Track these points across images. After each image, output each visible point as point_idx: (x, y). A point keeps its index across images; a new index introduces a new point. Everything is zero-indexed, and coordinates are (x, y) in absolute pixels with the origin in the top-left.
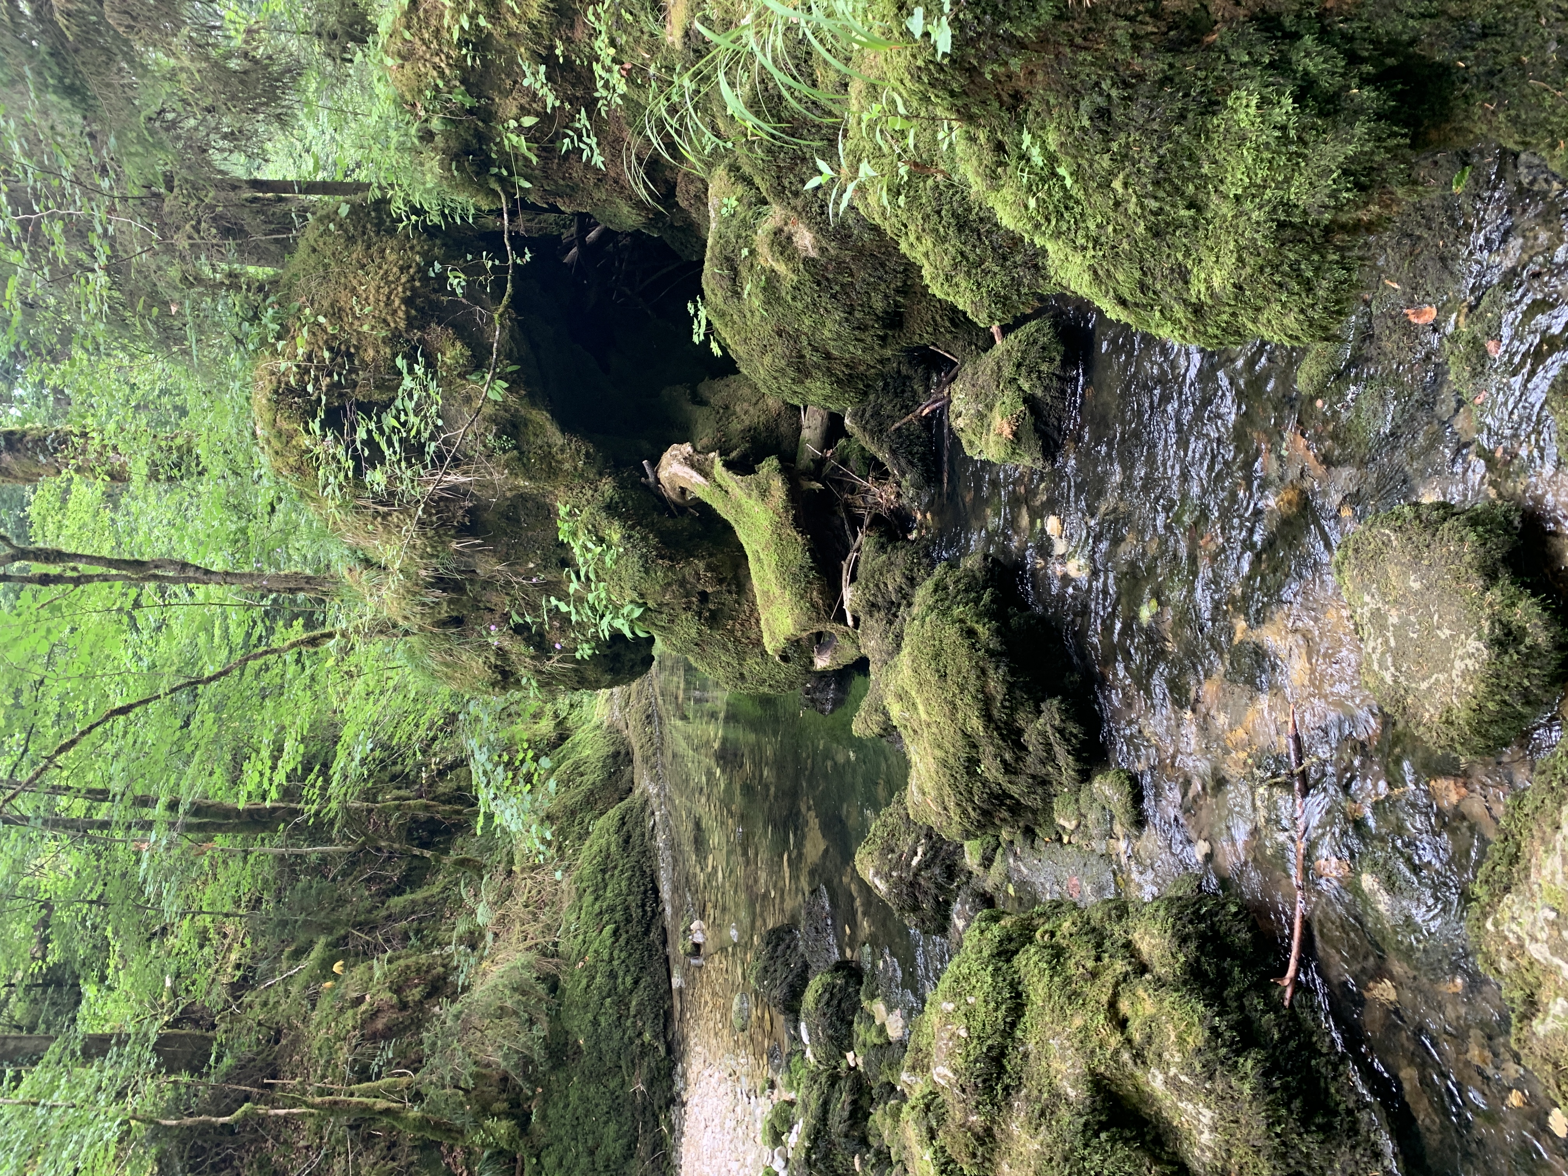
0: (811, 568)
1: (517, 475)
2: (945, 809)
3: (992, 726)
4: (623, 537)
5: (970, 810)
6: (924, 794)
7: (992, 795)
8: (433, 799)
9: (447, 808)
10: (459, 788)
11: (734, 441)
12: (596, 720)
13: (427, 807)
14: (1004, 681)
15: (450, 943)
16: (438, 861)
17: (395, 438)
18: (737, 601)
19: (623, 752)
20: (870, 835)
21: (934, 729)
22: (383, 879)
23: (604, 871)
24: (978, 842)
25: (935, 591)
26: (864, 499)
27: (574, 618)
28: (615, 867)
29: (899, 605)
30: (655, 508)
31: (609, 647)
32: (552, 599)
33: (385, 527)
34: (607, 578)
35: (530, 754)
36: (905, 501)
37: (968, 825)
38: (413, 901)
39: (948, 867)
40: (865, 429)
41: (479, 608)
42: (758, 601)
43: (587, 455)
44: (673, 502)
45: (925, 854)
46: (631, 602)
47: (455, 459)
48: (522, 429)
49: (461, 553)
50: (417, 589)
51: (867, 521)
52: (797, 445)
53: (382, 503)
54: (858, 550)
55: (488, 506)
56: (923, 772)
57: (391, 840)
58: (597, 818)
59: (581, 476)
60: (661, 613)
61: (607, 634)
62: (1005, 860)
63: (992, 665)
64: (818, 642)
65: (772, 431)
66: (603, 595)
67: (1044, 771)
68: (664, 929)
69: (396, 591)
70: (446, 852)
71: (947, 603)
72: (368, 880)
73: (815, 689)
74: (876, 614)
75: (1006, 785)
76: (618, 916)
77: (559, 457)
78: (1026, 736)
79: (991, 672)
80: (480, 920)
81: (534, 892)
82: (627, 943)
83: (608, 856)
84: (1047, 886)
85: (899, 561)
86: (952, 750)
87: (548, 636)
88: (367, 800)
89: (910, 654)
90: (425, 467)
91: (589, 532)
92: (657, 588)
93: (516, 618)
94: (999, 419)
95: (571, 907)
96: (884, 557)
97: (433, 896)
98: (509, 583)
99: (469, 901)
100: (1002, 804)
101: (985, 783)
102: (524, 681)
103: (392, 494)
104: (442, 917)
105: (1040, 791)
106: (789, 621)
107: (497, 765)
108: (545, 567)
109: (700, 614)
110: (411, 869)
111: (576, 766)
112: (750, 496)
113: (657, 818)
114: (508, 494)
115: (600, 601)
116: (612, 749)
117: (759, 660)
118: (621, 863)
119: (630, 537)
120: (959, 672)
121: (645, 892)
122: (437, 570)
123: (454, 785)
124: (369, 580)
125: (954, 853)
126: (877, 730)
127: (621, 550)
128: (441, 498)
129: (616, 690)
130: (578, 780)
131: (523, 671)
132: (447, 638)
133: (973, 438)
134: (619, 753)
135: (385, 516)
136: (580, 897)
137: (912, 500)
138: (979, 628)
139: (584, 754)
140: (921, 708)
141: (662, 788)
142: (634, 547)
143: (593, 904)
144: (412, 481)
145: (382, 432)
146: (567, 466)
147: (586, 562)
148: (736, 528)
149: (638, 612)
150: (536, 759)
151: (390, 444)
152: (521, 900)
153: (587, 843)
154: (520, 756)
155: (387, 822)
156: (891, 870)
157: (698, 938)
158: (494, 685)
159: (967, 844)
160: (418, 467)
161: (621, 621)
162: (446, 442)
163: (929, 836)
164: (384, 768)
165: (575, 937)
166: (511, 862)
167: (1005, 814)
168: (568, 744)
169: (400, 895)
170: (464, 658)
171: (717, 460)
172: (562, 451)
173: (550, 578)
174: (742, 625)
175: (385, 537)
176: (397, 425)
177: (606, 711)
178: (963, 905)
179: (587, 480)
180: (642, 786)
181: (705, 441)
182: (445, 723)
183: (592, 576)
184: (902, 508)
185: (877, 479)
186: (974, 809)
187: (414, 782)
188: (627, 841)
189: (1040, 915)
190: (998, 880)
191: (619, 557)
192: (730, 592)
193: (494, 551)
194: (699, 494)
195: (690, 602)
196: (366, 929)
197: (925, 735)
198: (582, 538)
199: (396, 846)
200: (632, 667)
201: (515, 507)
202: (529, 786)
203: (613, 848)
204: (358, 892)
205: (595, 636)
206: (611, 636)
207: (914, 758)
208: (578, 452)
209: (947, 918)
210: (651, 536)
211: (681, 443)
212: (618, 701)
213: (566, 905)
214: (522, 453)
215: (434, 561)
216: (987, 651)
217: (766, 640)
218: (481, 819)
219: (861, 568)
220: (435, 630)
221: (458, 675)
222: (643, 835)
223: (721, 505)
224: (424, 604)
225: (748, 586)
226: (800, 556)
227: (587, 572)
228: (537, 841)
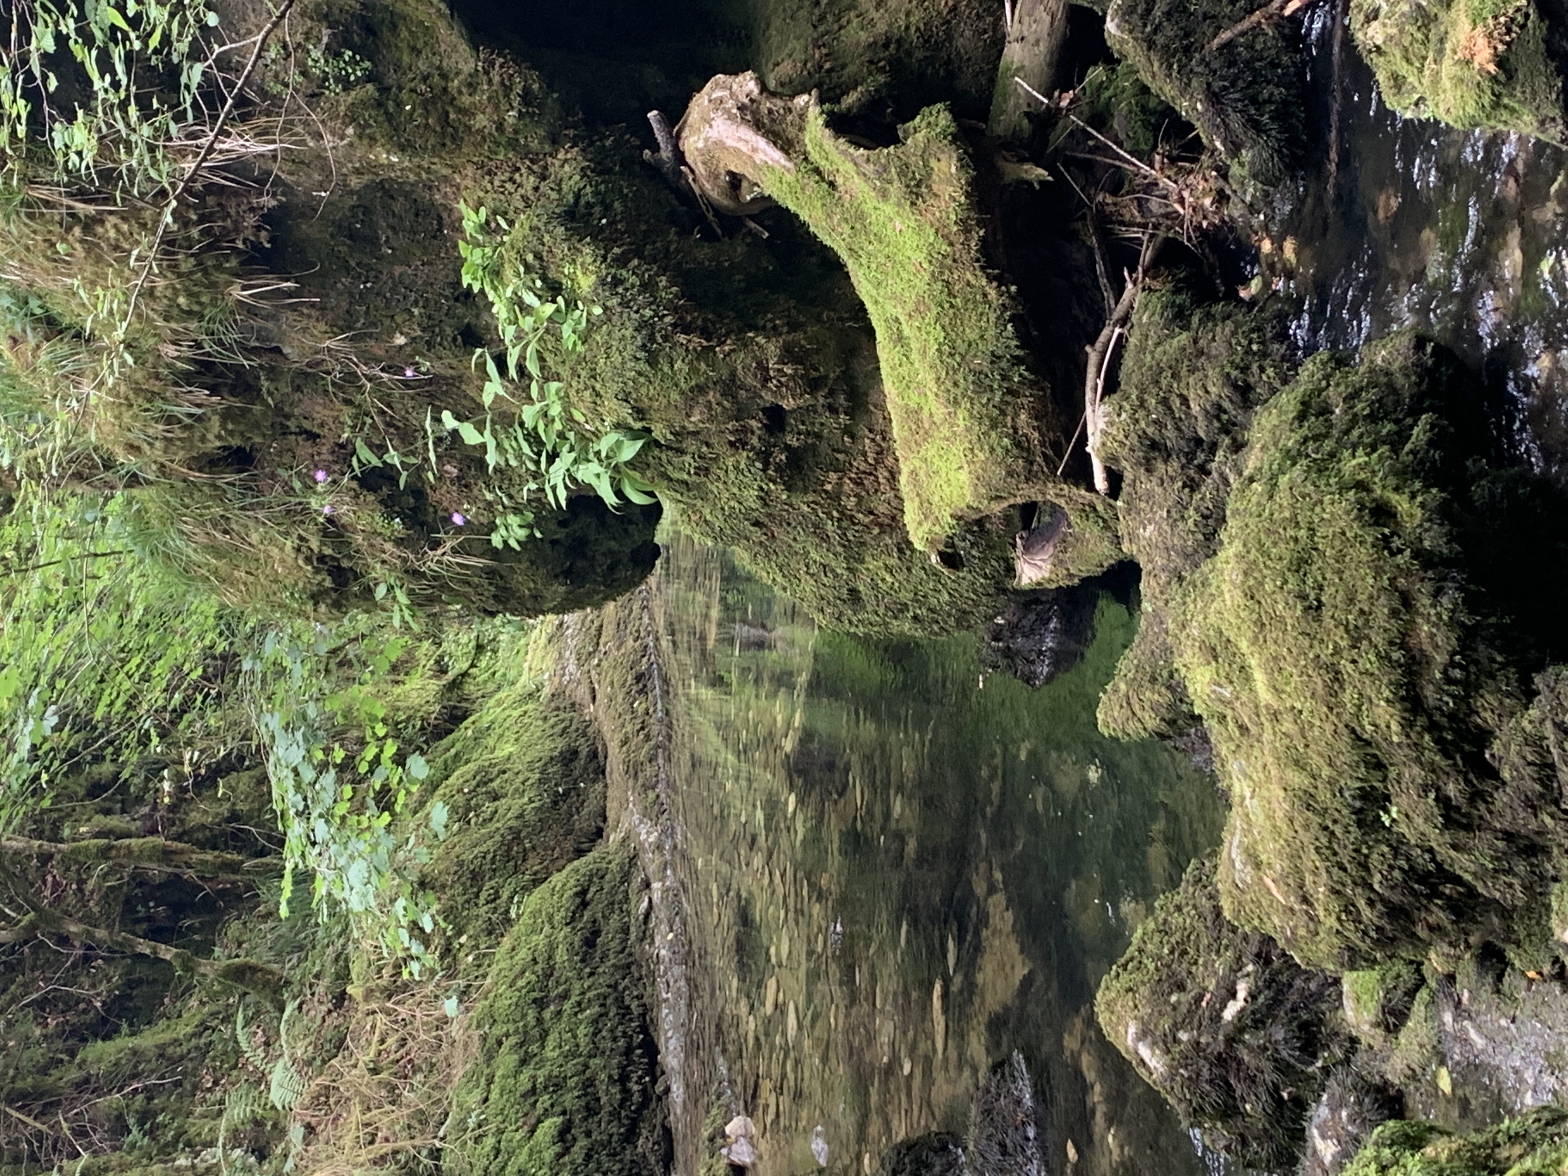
0: (1017, 361)
1: (372, 139)
2: (1305, 900)
3: (1421, 721)
4: (603, 282)
5: (1362, 903)
6: (1258, 865)
7: (1411, 873)
8: (179, 838)
9: (209, 856)
10: (234, 816)
11: (851, 69)
12: (525, 682)
13: (166, 855)
14: (1453, 623)
15: (212, 1144)
16: (189, 968)
17: (117, 53)
18: (848, 431)
19: (584, 751)
20: (1132, 951)
21: (1288, 725)
22: (71, 1003)
23: (540, 1004)
24: (1375, 974)
25: (1302, 417)
26: (1141, 204)
27: (492, 458)
28: (565, 996)
29: (1213, 447)
30: (672, 219)
31: (563, 524)
32: (446, 416)
33: (90, 248)
34: (565, 372)
35: (391, 748)
36: (1235, 211)
37: (1355, 938)
38: (134, 1052)
39: (1304, 1026)
40: (1151, 45)
41: (286, 432)
42: (896, 431)
43: (527, 97)
44: (710, 204)
45: (1253, 996)
46: (617, 426)
47: (242, 101)
48: (386, 34)
49: (251, 311)
50: (156, 386)
51: (1147, 255)
52: (992, 81)
53: (83, 196)
54: (1124, 321)
55: (310, 208)
56: (1259, 818)
57: (89, 919)
58: (527, 889)
59: (513, 144)
60: (681, 452)
61: (562, 495)
62: (1433, 1016)
63: (1427, 587)
64: (1026, 526)
65: (938, 47)
66: (556, 410)
67: (1533, 825)
68: (667, 1132)
69: (113, 391)
70: (205, 949)
71: (1328, 445)
72: (41, 1004)
73: (1013, 628)
74: (1160, 467)
75: (1445, 853)
76: (569, 1099)
77: (466, 100)
78: (1497, 746)
79: (1424, 602)
80: (276, 1096)
81: (392, 1041)
82: (588, 1157)
83: (549, 973)
84: (1529, 1076)
85: (1218, 348)
86: (1326, 772)
87: (433, 497)
88: (39, 834)
89: (1240, 557)
90: (179, 118)
91: (528, 268)
92: (675, 396)
93: (365, 454)
94: (1465, 25)
95: (471, 1077)
96: (1184, 338)
97: (176, 1042)
98: (351, 378)
99: (254, 1056)
100: (1435, 893)
101: (1398, 846)
102: (381, 592)
103: (108, 176)
104: (195, 1087)
105: (1521, 867)
106: (964, 476)
107: (323, 767)
108: (430, 345)
109: (765, 457)
110: (131, 984)
111: (484, 778)
112: (884, 195)
113: (656, 897)
114: (354, 182)
115: (549, 421)
116: (561, 744)
117: (893, 561)
118: (577, 987)
119: (617, 282)
120: (1351, 601)
121: (628, 1052)
122: (199, 345)
123: (224, 809)
124: (55, 362)
125: (1319, 997)
126: (1152, 723)
127: (597, 311)
128: (210, 188)
129: (571, 618)
130: (488, 807)
131: (378, 571)
132: (219, 494)
133: (1403, 69)
134: (575, 753)
135: (89, 225)
136: (490, 1058)
137: (1252, 208)
138: (1401, 503)
139: (499, 754)
140: (1259, 677)
141: (668, 832)
142: (625, 304)
143: (517, 1073)
144: (152, 149)
145: (89, 40)
146: (481, 121)
147: (519, 337)
148: (851, 266)
149: (630, 450)
150: (400, 760)
151: (105, 65)
152: (365, 1057)
153: (507, 942)
154: (370, 753)
155: (81, 882)
156: (1176, 1027)
157: (742, 1154)
158: (316, 598)
159: (1349, 981)
160: (165, 118)
161: (594, 467)
162: (223, 62)
163: (1263, 958)
164: (76, 769)
165: (477, 1140)
166: (343, 976)
167: (1439, 916)
168: (466, 730)
169: (106, 1038)
170: (255, 538)
171: (814, 111)
172: (472, 87)
173: (440, 368)
174: (859, 483)
175: (89, 270)
176: (122, 24)
177: (549, 662)
178: (1334, 1109)
179: (526, 154)
180: (625, 825)
181: (786, 69)
182: (204, 677)
183: (533, 367)
184: (1229, 226)
185: (1173, 160)
186: (1371, 903)
187: (139, 800)
188: (590, 942)
189: (1513, 1138)
190: (1416, 1058)
191: (592, 325)
192: (833, 410)
193: (323, 308)
194: (771, 188)
195: (746, 430)
196: (37, 1107)
197: (1267, 736)
198: (512, 283)
199: (101, 933)
200: (612, 568)
201: (367, 211)
202: (386, 817)
203: (561, 955)
204: (21, 1029)
205: (538, 501)
206: (569, 500)
207: (1240, 788)
208: (507, 89)
209: (1299, 1136)
210: (663, 281)
211: (734, 70)
212: (573, 640)
213: (458, 1072)
214: (384, 90)
215: (193, 325)
216: (1417, 554)
217: (911, 517)
218: (287, 884)
219: (1128, 362)
220: (194, 476)
221: (240, 574)
222: (626, 930)
223: (819, 213)
224: (170, 420)
225: (873, 397)
226: (991, 332)
227: (522, 357)
228: (404, 934)
